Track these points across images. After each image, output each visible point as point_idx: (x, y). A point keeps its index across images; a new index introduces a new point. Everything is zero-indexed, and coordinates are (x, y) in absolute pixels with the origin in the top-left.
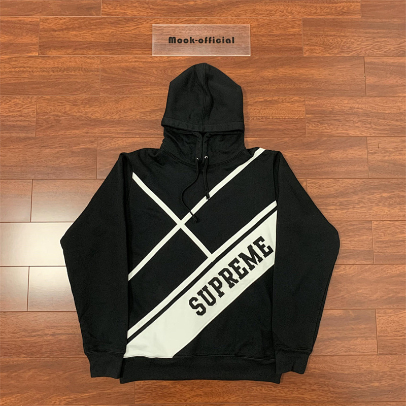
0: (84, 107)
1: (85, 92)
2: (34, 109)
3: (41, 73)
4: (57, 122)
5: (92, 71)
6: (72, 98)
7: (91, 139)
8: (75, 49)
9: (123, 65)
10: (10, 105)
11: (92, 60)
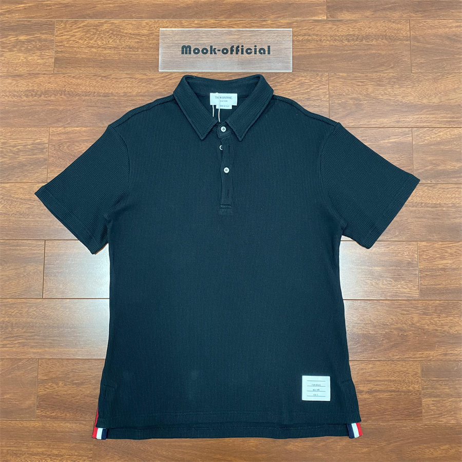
0: (392, 87)
1: (392, 68)
2: (325, 90)
3: (332, 43)
4: (357, 108)
5: (399, 39)
6: (374, 75)
7: (404, 129)
8: (375, 11)
9: (441, 31)
10: (292, 85)
11: (399, 25)
